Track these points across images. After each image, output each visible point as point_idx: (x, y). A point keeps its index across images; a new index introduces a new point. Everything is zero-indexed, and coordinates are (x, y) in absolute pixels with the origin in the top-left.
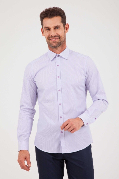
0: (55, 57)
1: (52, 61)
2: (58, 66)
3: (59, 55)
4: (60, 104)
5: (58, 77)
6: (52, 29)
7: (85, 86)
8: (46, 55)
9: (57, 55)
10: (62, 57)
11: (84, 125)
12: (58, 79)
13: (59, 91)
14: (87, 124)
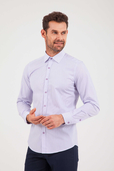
1: (45, 62)
2: (49, 68)
4: (45, 106)
5: (47, 79)
6: (60, 34)
9: (50, 58)
10: (55, 61)
11: (65, 123)
12: (46, 81)
13: (46, 92)
14: (69, 123)
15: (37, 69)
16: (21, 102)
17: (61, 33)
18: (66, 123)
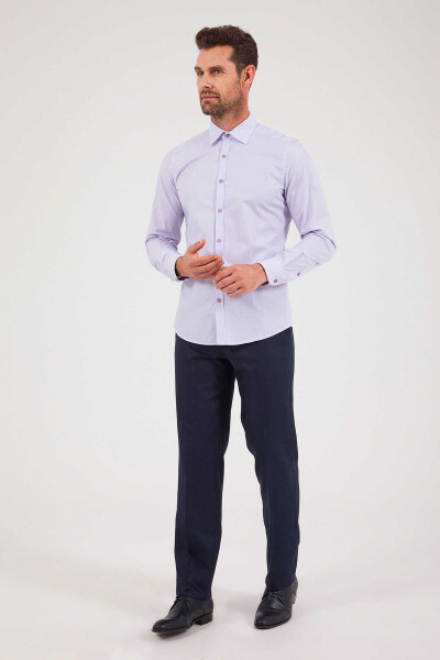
0: (220, 139)
1: (214, 144)
2: (224, 156)
3: (230, 133)
4: (219, 241)
5: (221, 181)
7: (284, 206)
8: (206, 134)
9: (224, 133)
10: (236, 140)
11: (267, 283)
12: (219, 185)
13: (220, 211)
14: (275, 281)
15: (197, 159)
16: (156, 240)
17: (211, 72)
18: (271, 282)
